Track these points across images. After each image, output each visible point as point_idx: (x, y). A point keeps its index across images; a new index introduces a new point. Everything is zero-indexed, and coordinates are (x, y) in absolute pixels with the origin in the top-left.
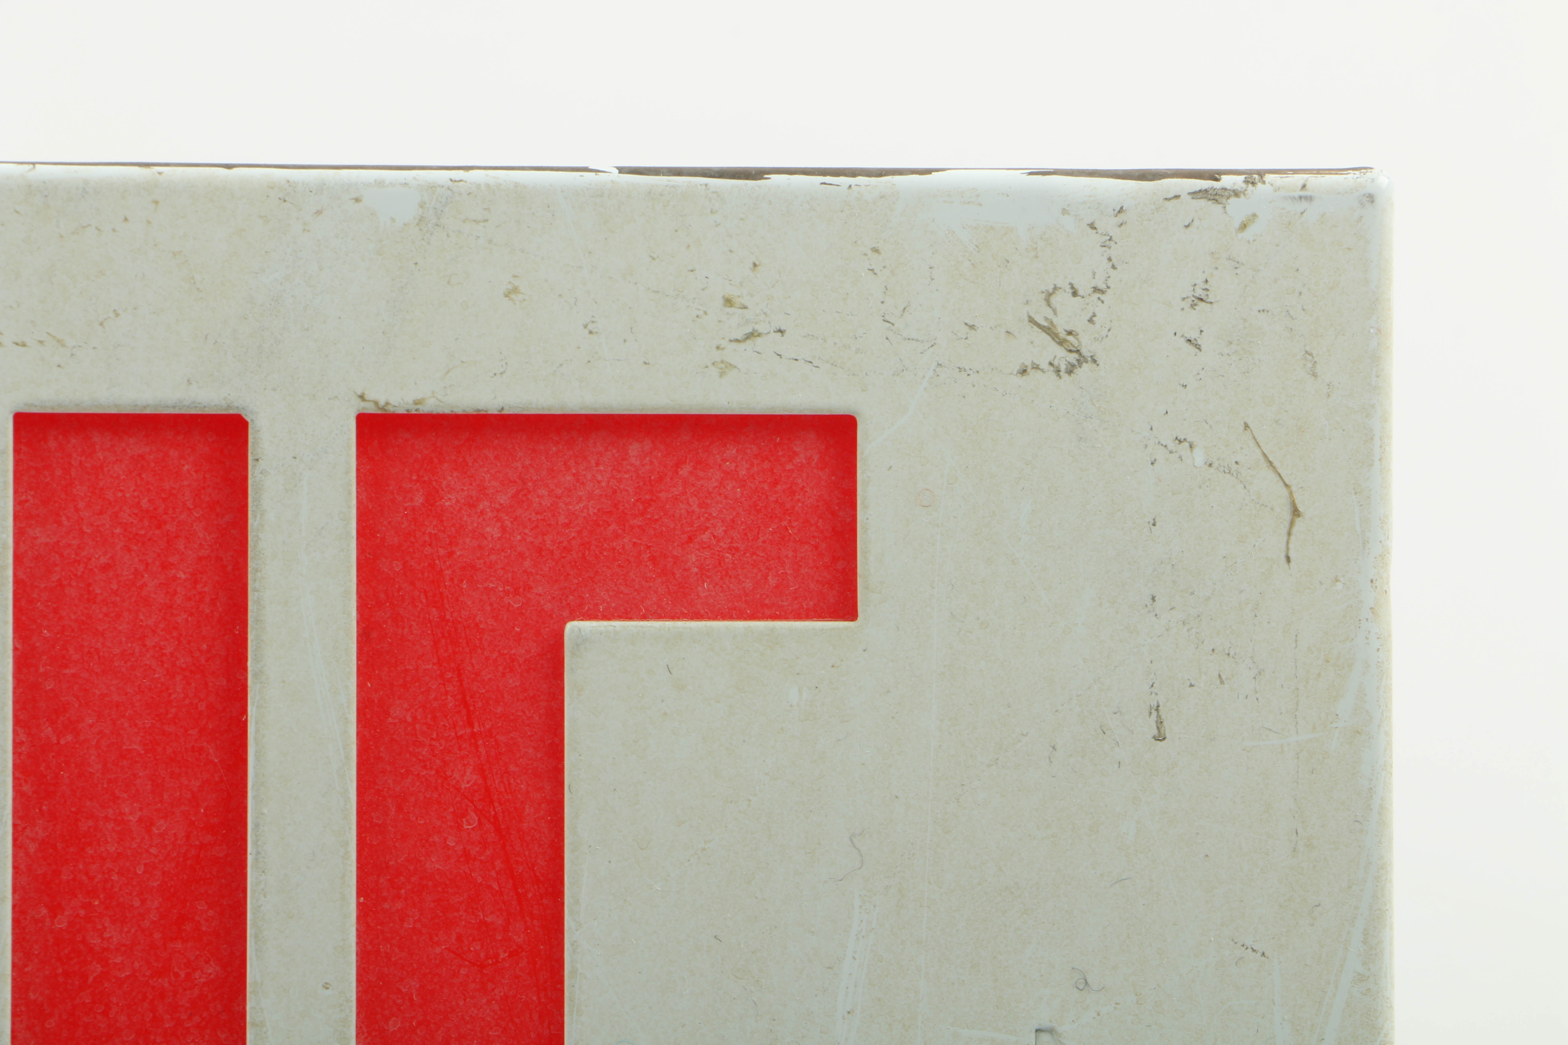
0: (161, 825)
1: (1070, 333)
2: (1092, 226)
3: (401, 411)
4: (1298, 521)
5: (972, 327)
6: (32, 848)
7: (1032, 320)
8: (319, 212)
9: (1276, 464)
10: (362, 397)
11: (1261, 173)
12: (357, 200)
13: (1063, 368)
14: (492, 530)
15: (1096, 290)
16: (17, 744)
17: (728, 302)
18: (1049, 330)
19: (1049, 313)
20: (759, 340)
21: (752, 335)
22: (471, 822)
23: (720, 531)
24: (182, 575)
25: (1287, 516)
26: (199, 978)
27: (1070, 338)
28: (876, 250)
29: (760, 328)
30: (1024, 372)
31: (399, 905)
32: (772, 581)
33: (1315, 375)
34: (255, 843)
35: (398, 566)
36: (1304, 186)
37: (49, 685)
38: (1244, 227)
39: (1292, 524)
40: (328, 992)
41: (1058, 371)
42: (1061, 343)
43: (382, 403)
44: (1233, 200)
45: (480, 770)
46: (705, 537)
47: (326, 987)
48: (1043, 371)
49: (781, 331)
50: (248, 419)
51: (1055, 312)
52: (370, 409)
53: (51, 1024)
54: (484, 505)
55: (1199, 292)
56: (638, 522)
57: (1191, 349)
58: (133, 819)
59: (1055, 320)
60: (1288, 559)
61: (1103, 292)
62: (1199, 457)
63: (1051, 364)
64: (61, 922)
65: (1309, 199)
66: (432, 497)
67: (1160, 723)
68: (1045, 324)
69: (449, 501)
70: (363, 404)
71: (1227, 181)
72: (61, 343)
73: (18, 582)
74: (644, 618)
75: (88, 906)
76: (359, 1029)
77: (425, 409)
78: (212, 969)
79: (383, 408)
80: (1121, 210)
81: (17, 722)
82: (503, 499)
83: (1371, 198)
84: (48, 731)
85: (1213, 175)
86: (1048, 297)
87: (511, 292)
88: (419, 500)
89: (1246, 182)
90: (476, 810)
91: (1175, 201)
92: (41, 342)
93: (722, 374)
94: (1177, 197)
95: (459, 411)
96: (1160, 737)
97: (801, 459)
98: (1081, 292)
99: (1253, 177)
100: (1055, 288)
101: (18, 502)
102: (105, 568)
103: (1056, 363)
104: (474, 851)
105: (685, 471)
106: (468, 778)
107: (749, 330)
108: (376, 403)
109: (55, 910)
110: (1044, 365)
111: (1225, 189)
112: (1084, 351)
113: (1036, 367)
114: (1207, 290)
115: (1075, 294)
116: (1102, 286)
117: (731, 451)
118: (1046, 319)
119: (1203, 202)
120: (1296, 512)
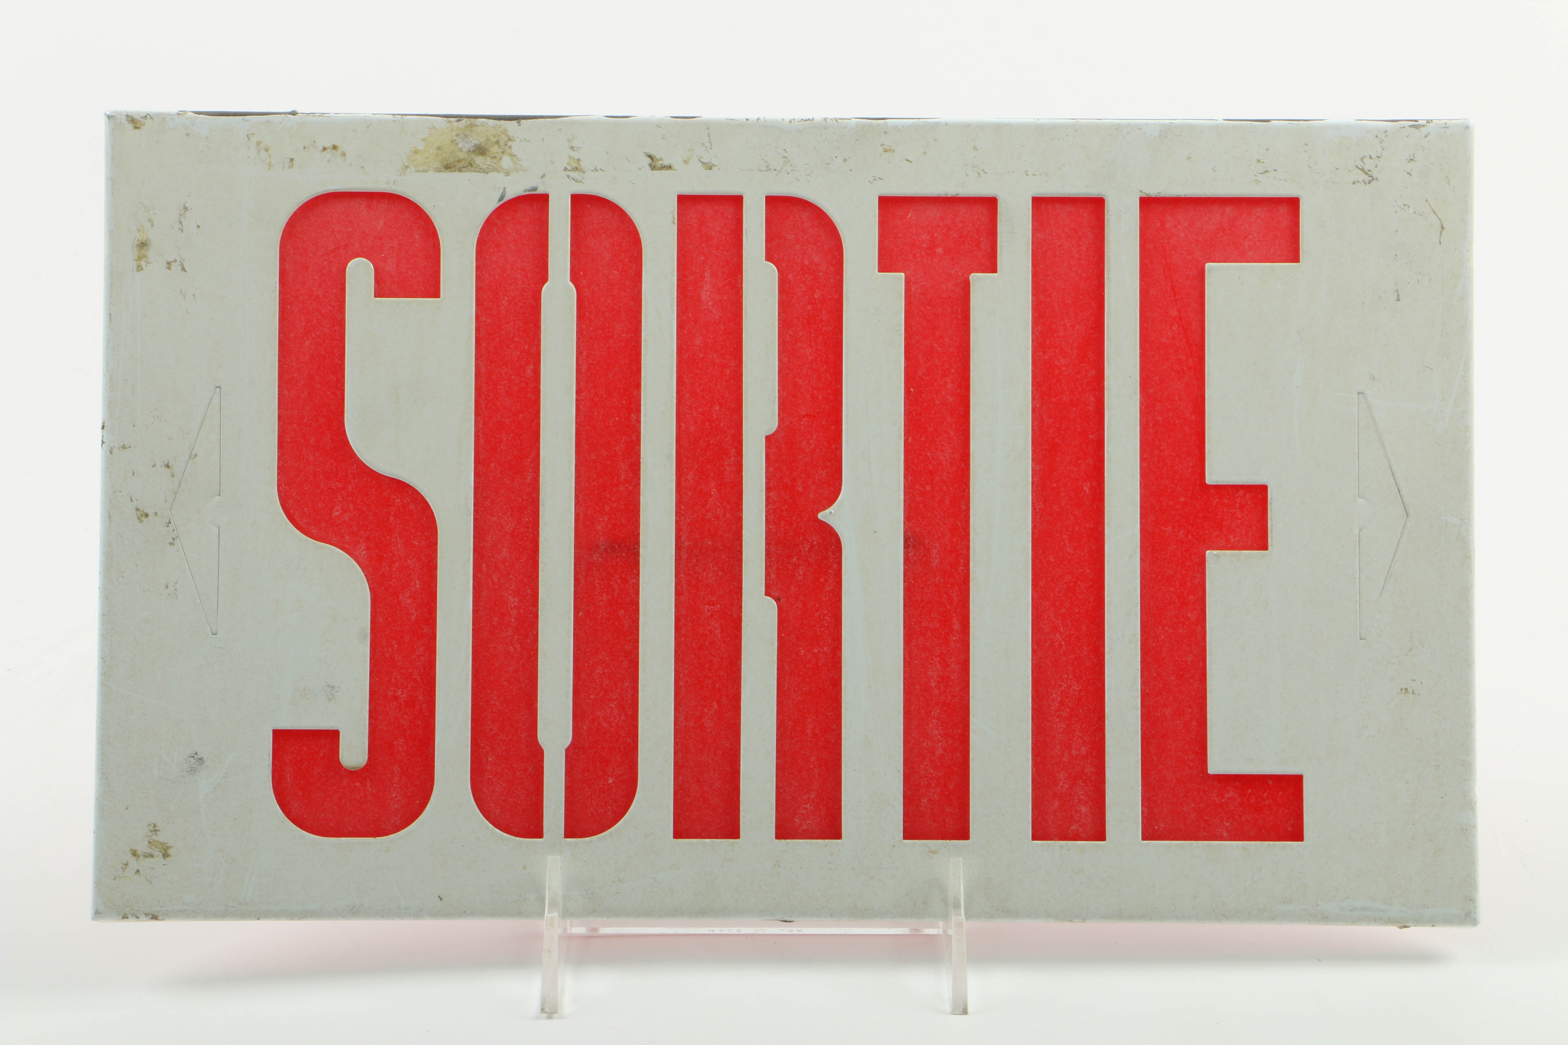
0: (1077, 327)
1: (1369, 171)
2: (1377, 137)
3: (1154, 196)
4: (1444, 232)
5: (1337, 169)
6: (1037, 333)
7: (1357, 167)
8: (1128, 133)
9: (1436, 212)
10: (1141, 191)
11: (1432, 120)
12: (1140, 129)
13: (1367, 182)
14: (1182, 235)
15: (1378, 157)
16: (1033, 301)
17: (1259, 161)
18: (1362, 170)
19: (1362, 164)
20: (1268, 173)
21: (1266, 172)
22: (1175, 327)
23: (1255, 235)
24: (1084, 249)
25: (1439, 228)
26: (1090, 375)
27: (1369, 172)
28: (1306, 144)
29: (1269, 169)
30: (1354, 183)
31: (1153, 353)
32: (1272, 251)
33: (1449, 184)
34: (1107, 332)
35: (1152, 246)
36: (1446, 124)
37: (1042, 283)
38: (1426, 136)
39: (1441, 232)
40: (1130, 379)
41: (1365, 183)
42: (1366, 174)
43: (1147, 193)
44: (1423, 128)
45: (1178, 311)
46: (1250, 237)
47: (1130, 377)
48: (1360, 183)
49: (1276, 170)
50: (1105, 199)
51: (1364, 164)
52: (1144, 196)
53: (1043, 389)
54: (1179, 227)
55: (1411, 158)
56: (1229, 232)
57: (1408, 175)
58: (1069, 325)
59: (1364, 166)
60: (1440, 243)
61: (1380, 157)
62: (1411, 210)
63: (1363, 181)
64: (1046, 357)
65: (1447, 127)
66: (1163, 224)
67: (1398, 295)
68: (1361, 168)
69: (1168, 225)
70: (1142, 194)
71: (1420, 122)
72: (1046, 174)
73: (1033, 250)
74: (1231, 262)
75: (1055, 352)
76: (1140, 391)
77: (1161, 195)
78: (1094, 372)
79: (1148, 195)
80: (1386, 131)
81: (1033, 294)
82: (1186, 225)
83: (1467, 127)
84: (1042, 297)
85: (1416, 121)
86: (1362, 159)
87: (1189, 158)
88: (1159, 225)
89: (1427, 122)
90: (1177, 323)
91: (1403, 129)
92: (1040, 174)
93: (1257, 184)
94: (1404, 127)
95: (1172, 196)
96: (1398, 300)
97: (1281, 212)
98: (1373, 157)
99: (1428, 121)
100: (1365, 156)
101: (1033, 225)
102: (1060, 246)
103: (1365, 180)
104: (1176, 336)
105: (1244, 216)
106: (1174, 313)
107: (1265, 170)
108: (1146, 193)
109: (1044, 353)
110: (1361, 181)
111: (1420, 125)
112: (1374, 176)
113: (1358, 182)
114: (1414, 157)
115: (1371, 158)
116: (1380, 156)
117: (1259, 210)
118: (1362, 166)
119: (1413, 129)
120: (1443, 228)
